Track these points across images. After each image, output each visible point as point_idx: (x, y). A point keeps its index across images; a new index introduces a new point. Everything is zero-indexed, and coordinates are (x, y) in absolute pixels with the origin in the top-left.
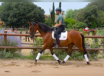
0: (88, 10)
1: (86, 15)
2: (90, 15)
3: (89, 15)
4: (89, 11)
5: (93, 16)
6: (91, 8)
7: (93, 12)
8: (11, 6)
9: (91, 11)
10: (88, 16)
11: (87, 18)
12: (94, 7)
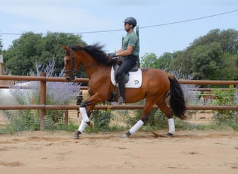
0: (202, 52)
1: (199, 63)
2: (208, 63)
3: (205, 62)
4: (204, 55)
5: (213, 64)
6: (208, 49)
7: (214, 56)
8: (35, 47)
9: (209, 55)
10: (203, 64)
11: (201, 69)
12: (215, 47)
